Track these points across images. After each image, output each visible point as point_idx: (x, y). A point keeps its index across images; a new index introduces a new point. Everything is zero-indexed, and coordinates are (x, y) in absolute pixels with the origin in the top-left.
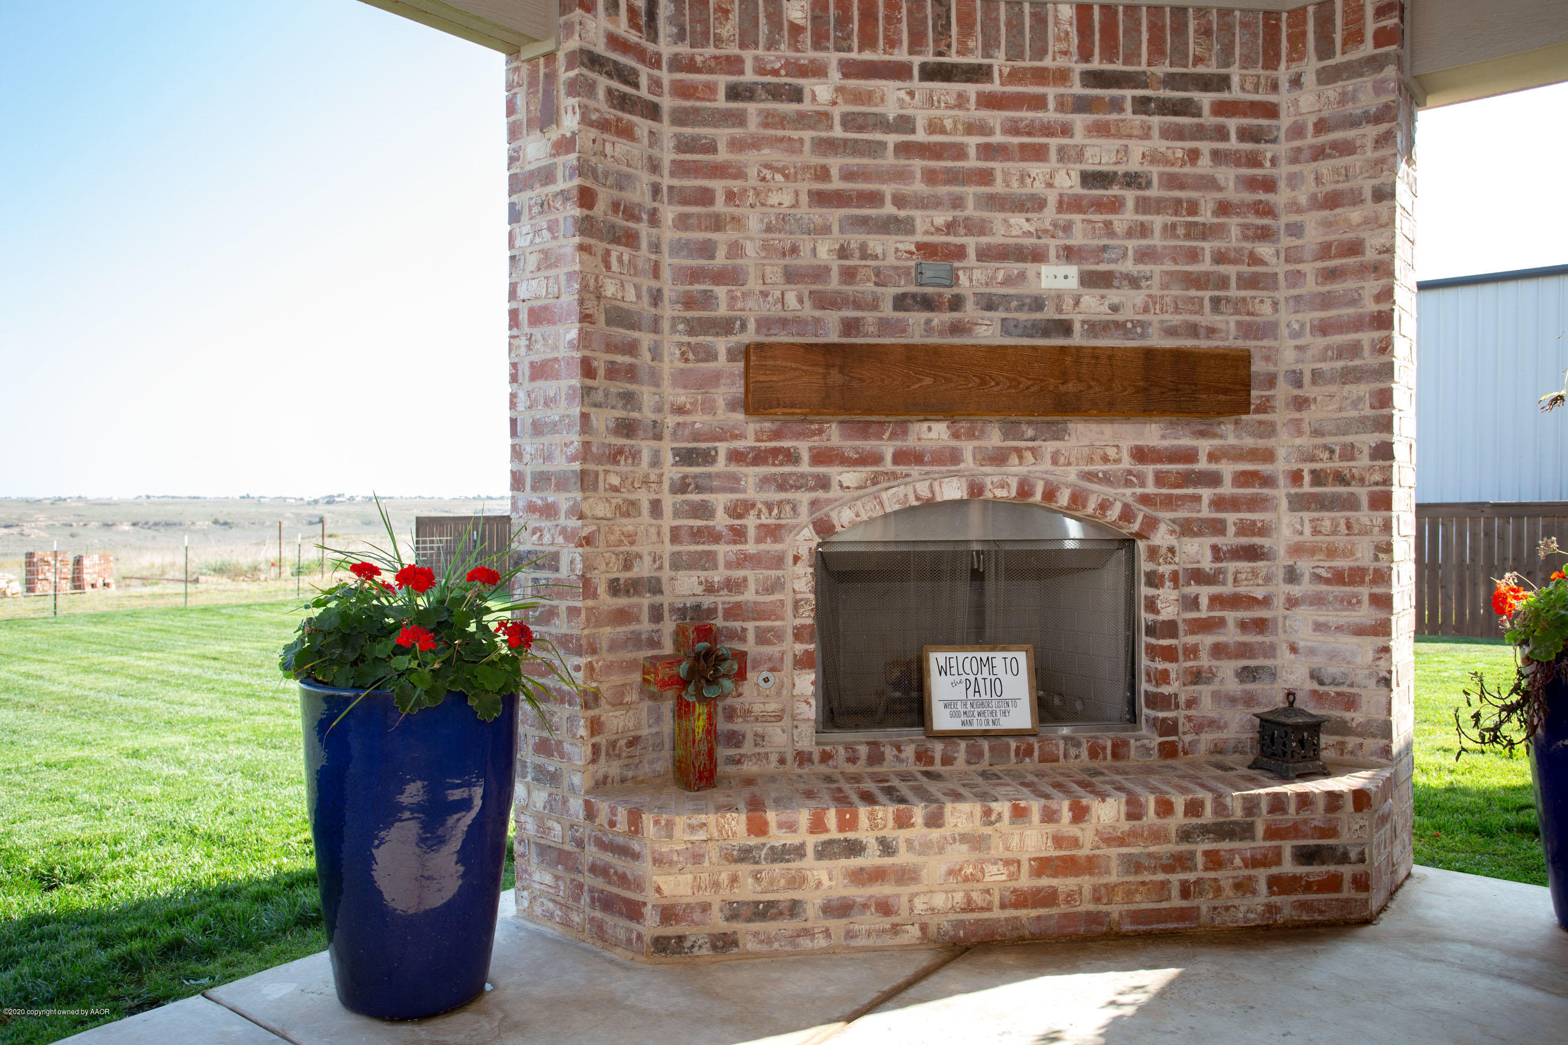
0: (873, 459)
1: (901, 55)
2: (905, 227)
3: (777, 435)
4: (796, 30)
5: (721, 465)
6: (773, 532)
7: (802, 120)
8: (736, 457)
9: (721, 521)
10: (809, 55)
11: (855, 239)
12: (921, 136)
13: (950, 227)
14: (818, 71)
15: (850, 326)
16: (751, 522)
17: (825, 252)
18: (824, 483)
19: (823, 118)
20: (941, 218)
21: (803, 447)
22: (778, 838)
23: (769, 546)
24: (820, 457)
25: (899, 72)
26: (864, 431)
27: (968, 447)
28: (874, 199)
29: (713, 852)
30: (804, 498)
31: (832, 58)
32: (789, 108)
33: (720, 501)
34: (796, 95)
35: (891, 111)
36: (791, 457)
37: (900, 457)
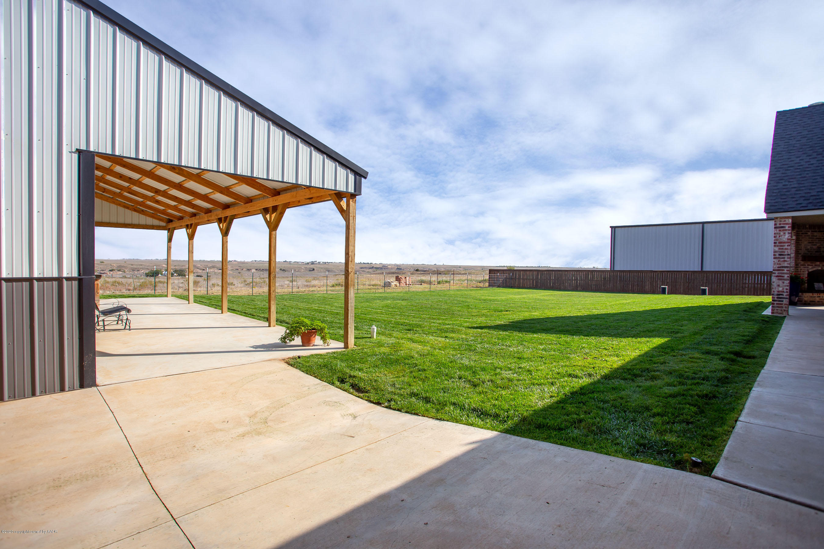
0: (812, 265)
1: (817, 230)
2: (816, 245)
3: (804, 263)
4: (807, 228)
5: (799, 266)
6: (803, 272)
7: (808, 236)
8: (801, 265)
9: (799, 270)
10: (809, 230)
11: (812, 246)
12: (818, 237)
13: (820, 245)
14: (809, 232)
15: (811, 254)
16: (802, 271)
17: (809, 247)
18: (808, 267)
19: (809, 236)
20: (819, 244)
21: (806, 264)
22: (814, 296)
23: (803, 273)
24: (808, 265)
25: (816, 231)
26: (812, 263)
27: (821, 264)
28: (813, 243)
29: (809, 297)
30: (806, 269)
31: (810, 230)
32: (806, 235)
33: (799, 269)
34: (807, 234)
35: (815, 235)
36: (805, 265)
37: (815, 265)
